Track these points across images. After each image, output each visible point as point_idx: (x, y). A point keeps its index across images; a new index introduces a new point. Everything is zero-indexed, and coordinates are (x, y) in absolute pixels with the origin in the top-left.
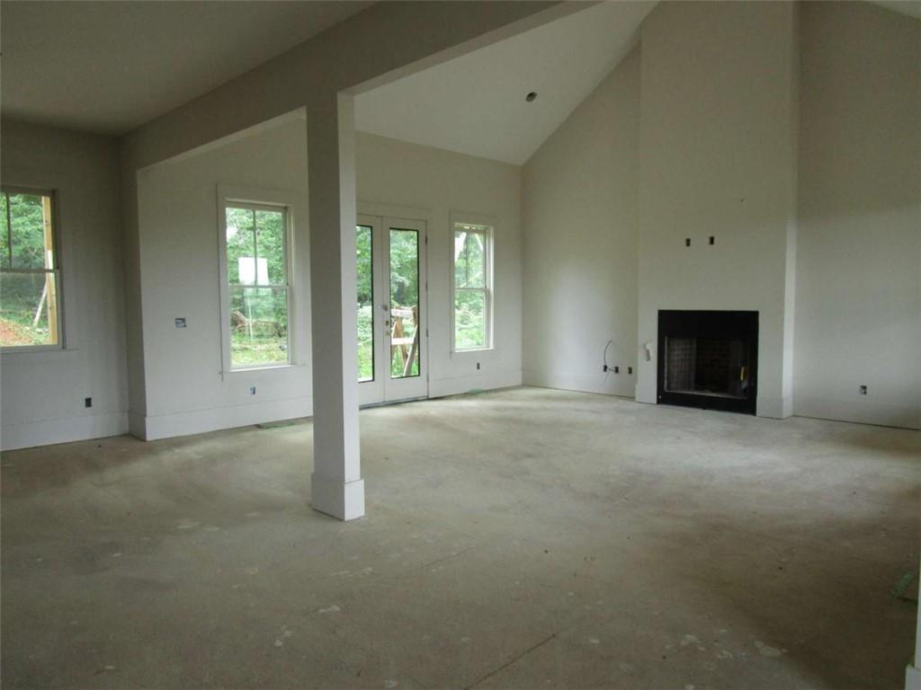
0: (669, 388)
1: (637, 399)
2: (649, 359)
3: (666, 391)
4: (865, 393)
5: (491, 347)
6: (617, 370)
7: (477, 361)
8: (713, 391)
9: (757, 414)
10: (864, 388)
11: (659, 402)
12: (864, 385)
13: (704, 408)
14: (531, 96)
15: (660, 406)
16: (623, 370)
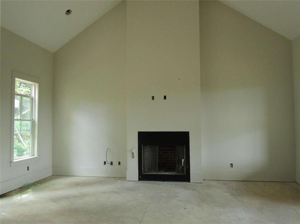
0: (144, 172)
1: (127, 179)
2: (133, 157)
3: (143, 173)
4: (232, 167)
5: (36, 156)
6: (112, 163)
7: (27, 165)
8: (165, 171)
9: (191, 182)
10: (232, 164)
11: (140, 179)
12: (232, 163)
13: (164, 181)
14: (68, 12)
15: (141, 181)
16: (116, 163)
